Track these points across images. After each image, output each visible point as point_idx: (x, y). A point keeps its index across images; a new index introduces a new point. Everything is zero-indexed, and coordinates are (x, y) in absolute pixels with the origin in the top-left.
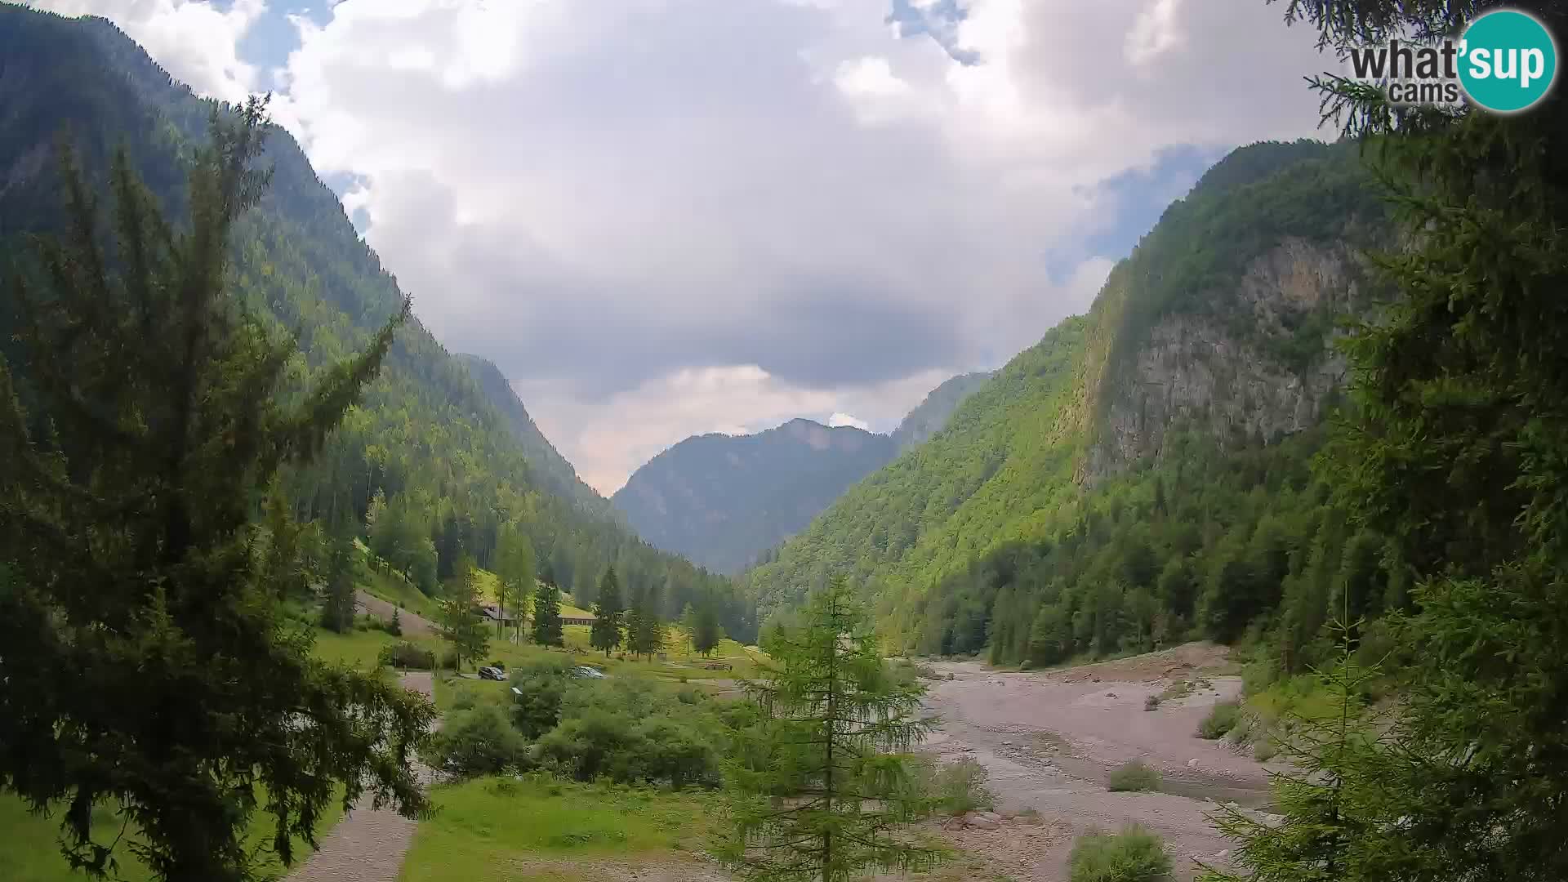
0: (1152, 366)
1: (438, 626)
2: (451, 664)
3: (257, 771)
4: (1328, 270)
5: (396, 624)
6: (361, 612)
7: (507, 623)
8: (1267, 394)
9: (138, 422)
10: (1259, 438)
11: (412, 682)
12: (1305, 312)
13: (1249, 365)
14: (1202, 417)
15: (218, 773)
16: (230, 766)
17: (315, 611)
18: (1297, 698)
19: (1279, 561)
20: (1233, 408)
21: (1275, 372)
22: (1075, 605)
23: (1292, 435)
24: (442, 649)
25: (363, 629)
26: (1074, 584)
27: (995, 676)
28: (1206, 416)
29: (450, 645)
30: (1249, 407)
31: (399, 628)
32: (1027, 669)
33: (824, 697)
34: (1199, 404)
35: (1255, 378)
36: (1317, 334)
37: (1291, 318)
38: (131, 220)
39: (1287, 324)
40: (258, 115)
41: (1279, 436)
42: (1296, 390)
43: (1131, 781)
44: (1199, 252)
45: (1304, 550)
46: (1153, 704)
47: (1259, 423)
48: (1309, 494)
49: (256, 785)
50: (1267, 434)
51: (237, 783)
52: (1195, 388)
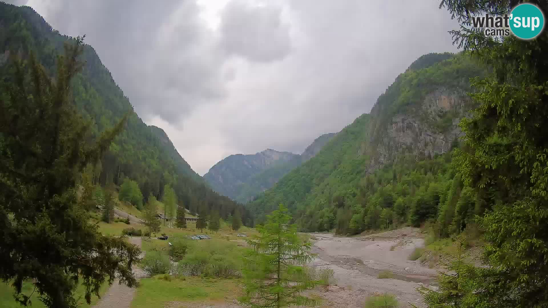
0: (392, 131)
1: (143, 221)
2: (147, 235)
3: (79, 271)
4: (454, 98)
5: (128, 220)
6: (116, 216)
7: (167, 220)
8: (432, 141)
9: (38, 149)
10: (429, 157)
11: (134, 241)
12: (446, 112)
13: (426, 131)
14: (410, 149)
15: (66, 271)
16: (70, 269)
17: (100, 215)
18: (443, 246)
19: (436, 199)
20: (421, 145)
21: (435, 133)
22: (366, 214)
23: (441, 155)
24: (144, 229)
25: (117, 222)
26: (365, 207)
27: (338, 239)
28: (411, 149)
29: (147, 227)
30: (426, 145)
31: (129, 221)
32: (349, 236)
33: (277, 246)
34: (408, 144)
35: (428, 135)
36: (450, 120)
37: (442, 114)
38: (36, 78)
39: (440, 116)
40: (81, 42)
41: (436, 156)
42: (443, 139)
43: (385, 275)
44: (409, 91)
45: (446, 195)
46: (392, 249)
47: (429, 150)
48: (447, 175)
49: (79, 275)
50: (432, 155)
51: (72, 275)
52: (407, 139)
